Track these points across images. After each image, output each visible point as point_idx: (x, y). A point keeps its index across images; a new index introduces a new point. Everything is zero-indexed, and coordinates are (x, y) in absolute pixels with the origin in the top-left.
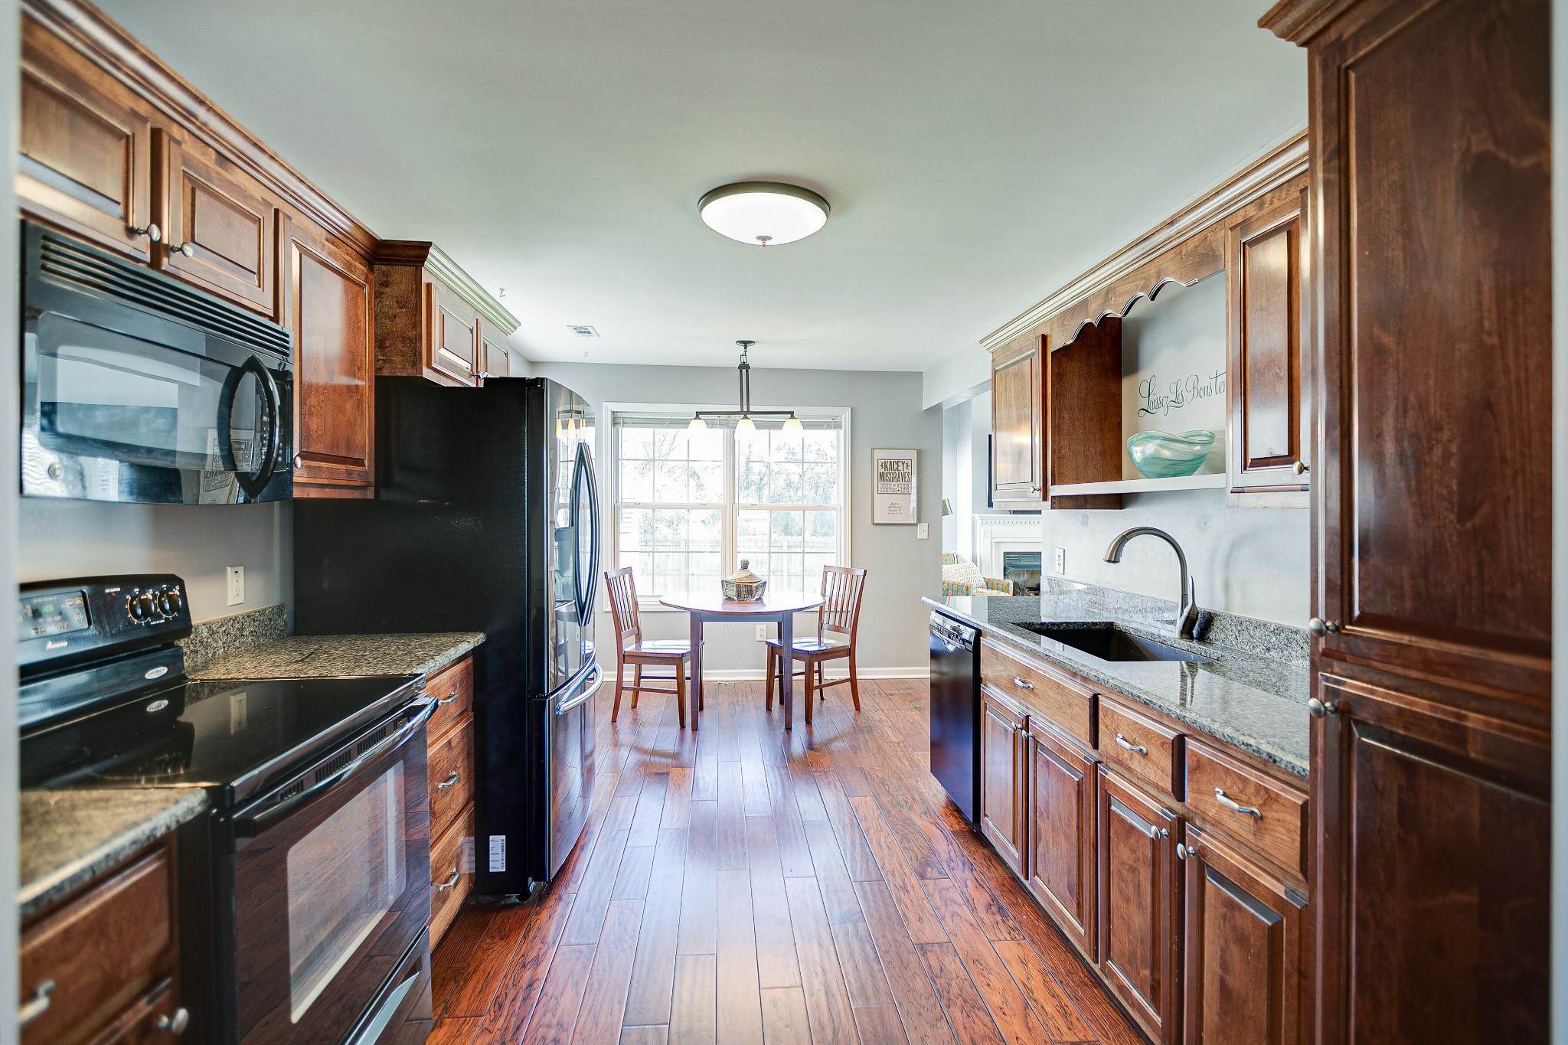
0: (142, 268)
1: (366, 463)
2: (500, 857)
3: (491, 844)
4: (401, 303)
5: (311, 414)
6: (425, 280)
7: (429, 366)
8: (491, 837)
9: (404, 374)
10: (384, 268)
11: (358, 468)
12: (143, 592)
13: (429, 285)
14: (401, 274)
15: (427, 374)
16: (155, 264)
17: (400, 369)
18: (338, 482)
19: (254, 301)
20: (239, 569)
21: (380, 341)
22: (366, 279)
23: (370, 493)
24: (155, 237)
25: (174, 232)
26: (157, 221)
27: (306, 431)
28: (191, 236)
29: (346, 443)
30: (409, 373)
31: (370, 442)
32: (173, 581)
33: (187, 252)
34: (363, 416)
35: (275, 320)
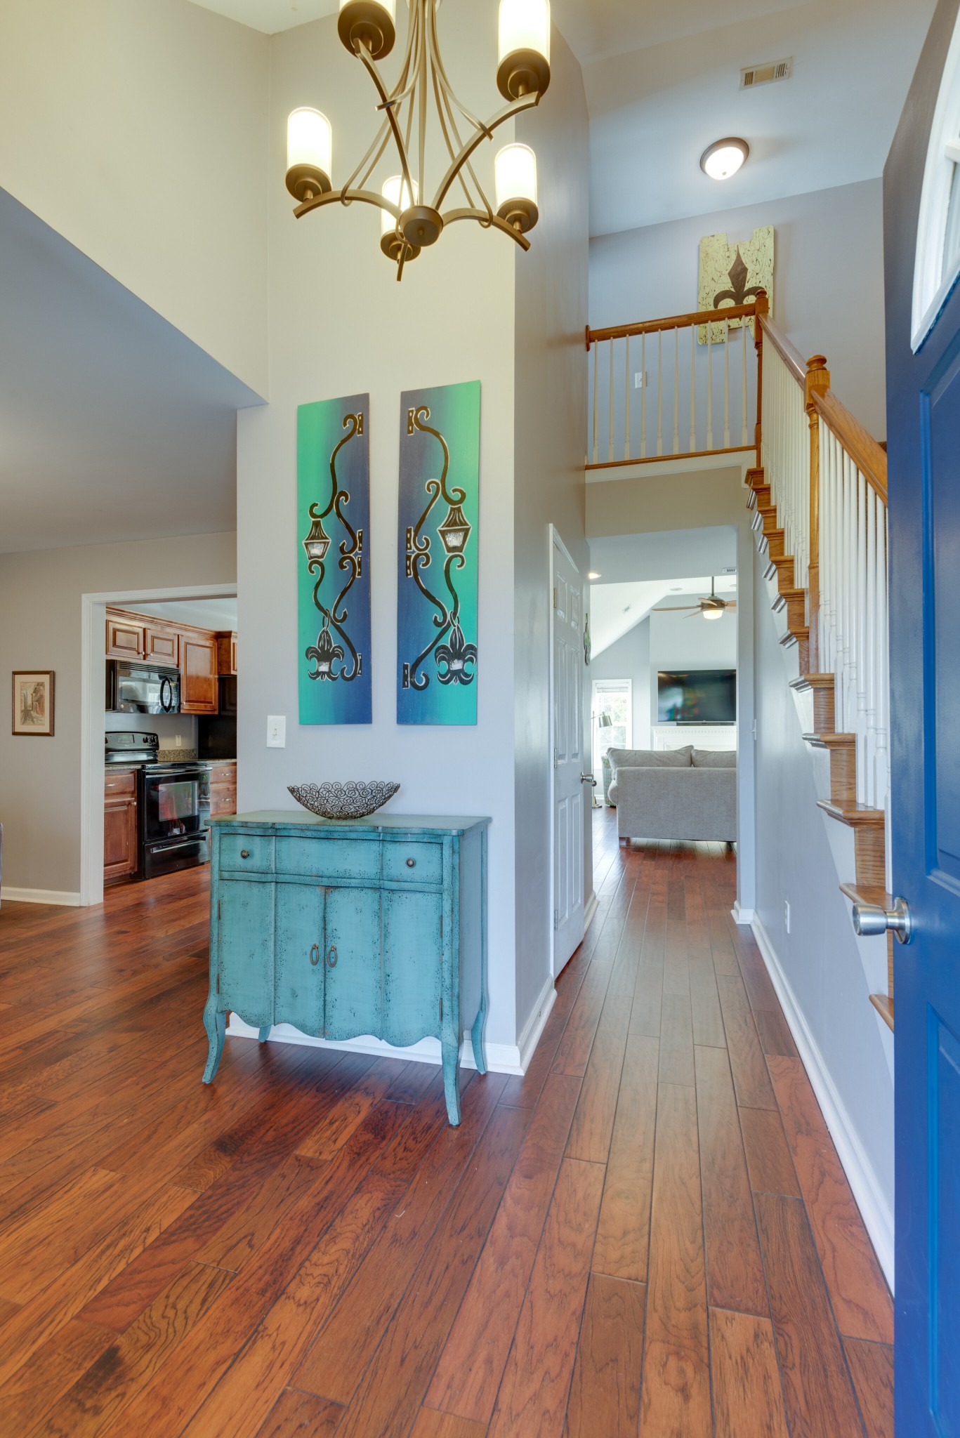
0: (141, 661)
1: (213, 703)
4: (226, 651)
5: (189, 689)
6: (232, 642)
10: (221, 640)
11: (209, 705)
13: (234, 644)
14: (225, 641)
15: (232, 672)
16: (144, 660)
17: (225, 672)
18: (202, 709)
19: (170, 663)
20: (180, 736)
21: (220, 664)
22: (214, 645)
23: (216, 713)
24: (144, 653)
25: (149, 651)
26: (144, 650)
27: (188, 695)
28: (153, 650)
29: (205, 698)
30: (227, 673)
31: (215, 696)
32: (155, 735)
33: (152, 654)
34: (211, 688)
35: (178, 666)
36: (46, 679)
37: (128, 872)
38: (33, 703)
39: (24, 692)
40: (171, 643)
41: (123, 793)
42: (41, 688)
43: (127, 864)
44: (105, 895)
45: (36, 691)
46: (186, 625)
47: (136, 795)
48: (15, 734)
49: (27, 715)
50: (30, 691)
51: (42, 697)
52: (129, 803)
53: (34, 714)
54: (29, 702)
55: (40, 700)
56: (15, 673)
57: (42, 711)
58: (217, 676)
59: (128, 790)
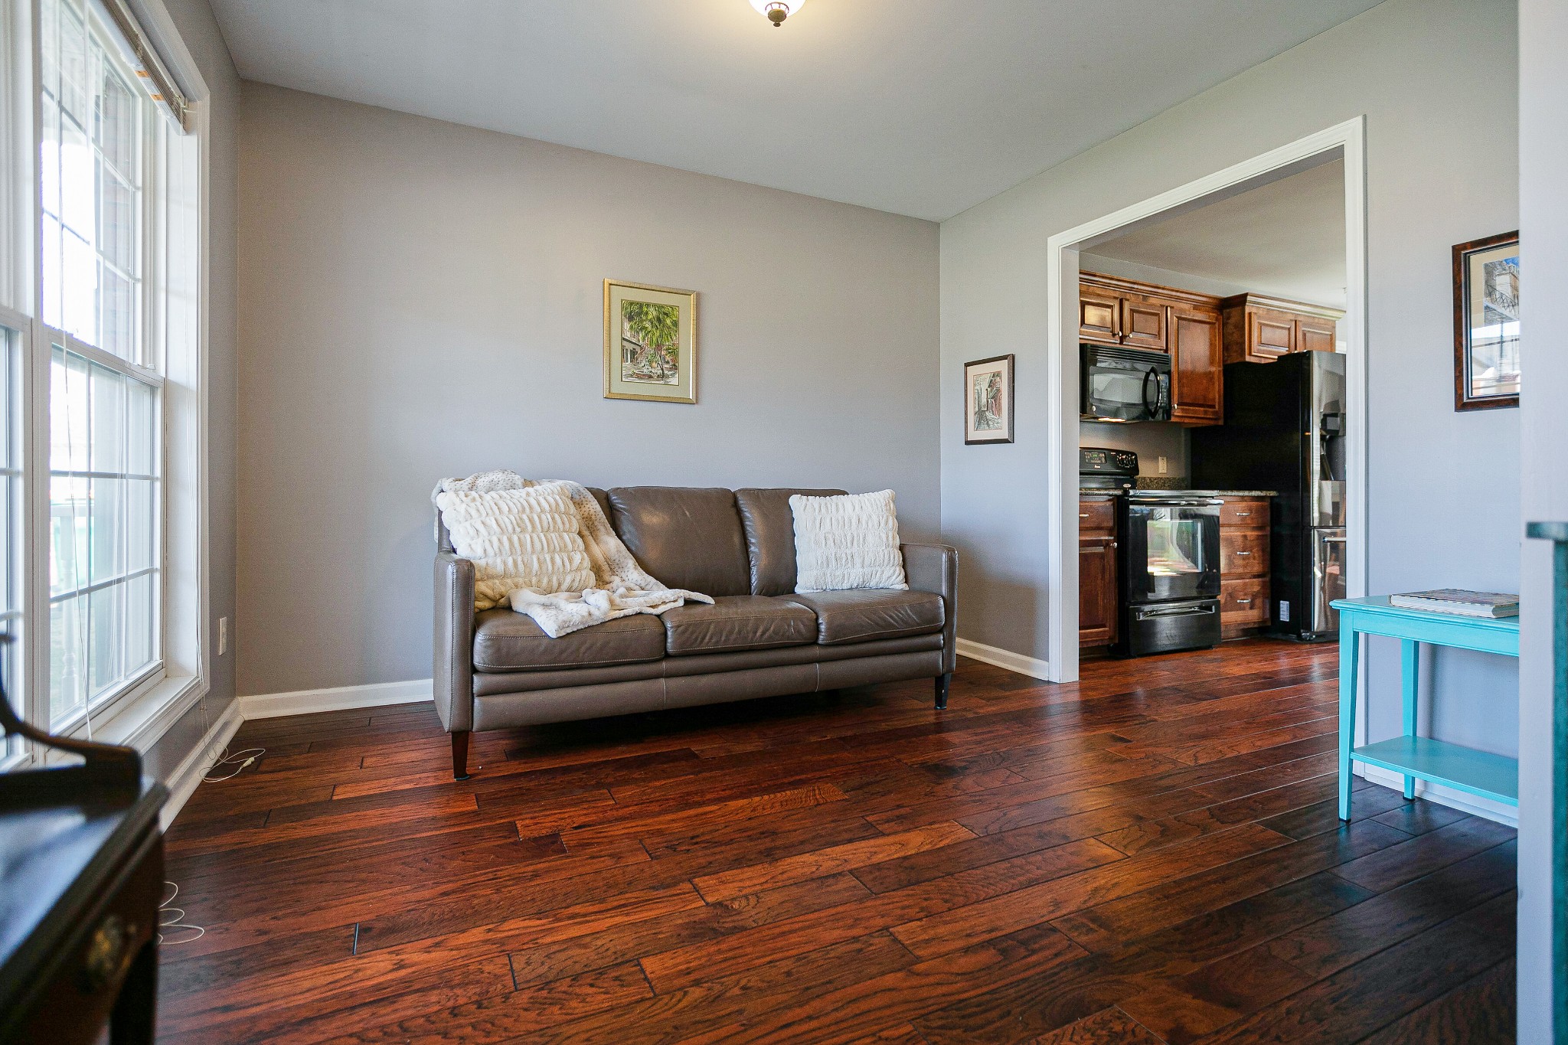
0: (1118, 346)
1: (1217, 407)
2: (1286, 613)
3: (1281, 605)
4: (1236, 327)
5: (1183, 386)
6: (1247, 311)
7: (1250, 354)
8: (1281, 602)
9: (1238, 361)
10: (1228, 310)
11: (1211, 410)
12: (1123, 455)
13: (1250, 314)
14: (1235, 312)
15: (1248, 359)
16: (1121, 343)
17: (1235, 359)
18: (1199, 416)
19: (1157, 345)
20: (1165, 459)
21: (1226, 348)
22: (1217, 319)
23: (1221, 422)
24: (1121, 334)
25: (1127, 331)
26: (1121, 330)
27: (1181, 395)
28: (1132, 330)
29: (1205, 398)
30: (1240, 360)
31: (1219, 397)
32: (1133, 454)
33: (1131, 336)
34: (1213, 384)
35: (1166, 351)
36: (1003, 366)
37: (1106, 643)
38: (988, 402)
39: (978, 387)
40: (1156, 318)
41: (1098, 528)
42: (998, 379)
43: (1104, 631)
44: (1081, 670)
45: (991, 384)
46: (1177, 291)
47: (1115, 532)
48: (968, 443)
49: (981, 415)
50: (985, 385)
51: (998, 390)
52: (1107, 544)
53: (989, 415)
54: (984, 401)
55: (996, 397)
56: (967, 365)
57: (999, 410)
58: (1221, 369)
59: (1105, 524)
